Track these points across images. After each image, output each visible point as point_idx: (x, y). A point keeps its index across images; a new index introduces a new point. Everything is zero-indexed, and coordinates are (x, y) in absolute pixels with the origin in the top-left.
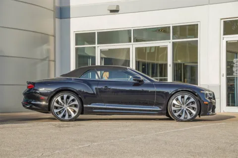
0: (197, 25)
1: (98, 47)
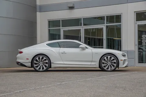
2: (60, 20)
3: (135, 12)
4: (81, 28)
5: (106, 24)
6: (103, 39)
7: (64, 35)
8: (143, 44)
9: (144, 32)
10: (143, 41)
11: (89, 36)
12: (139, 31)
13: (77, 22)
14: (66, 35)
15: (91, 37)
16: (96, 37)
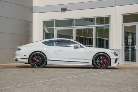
0: (109, 17)
1: (56, 28)
3: (122, 14)
4: (73, 29)
6: (92, 39)
8: (129, 44)
9: (130, 33)
10: (129, 41)
12: (125, 32)
13: (69, 22)
15: (82, 37)
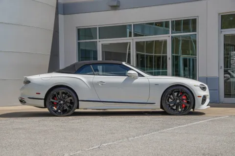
2: (96, 28)
5: (170, 35)
7: (103, 52)
11: (143, 53)
14: (106, 52)
16: (154, 54)
